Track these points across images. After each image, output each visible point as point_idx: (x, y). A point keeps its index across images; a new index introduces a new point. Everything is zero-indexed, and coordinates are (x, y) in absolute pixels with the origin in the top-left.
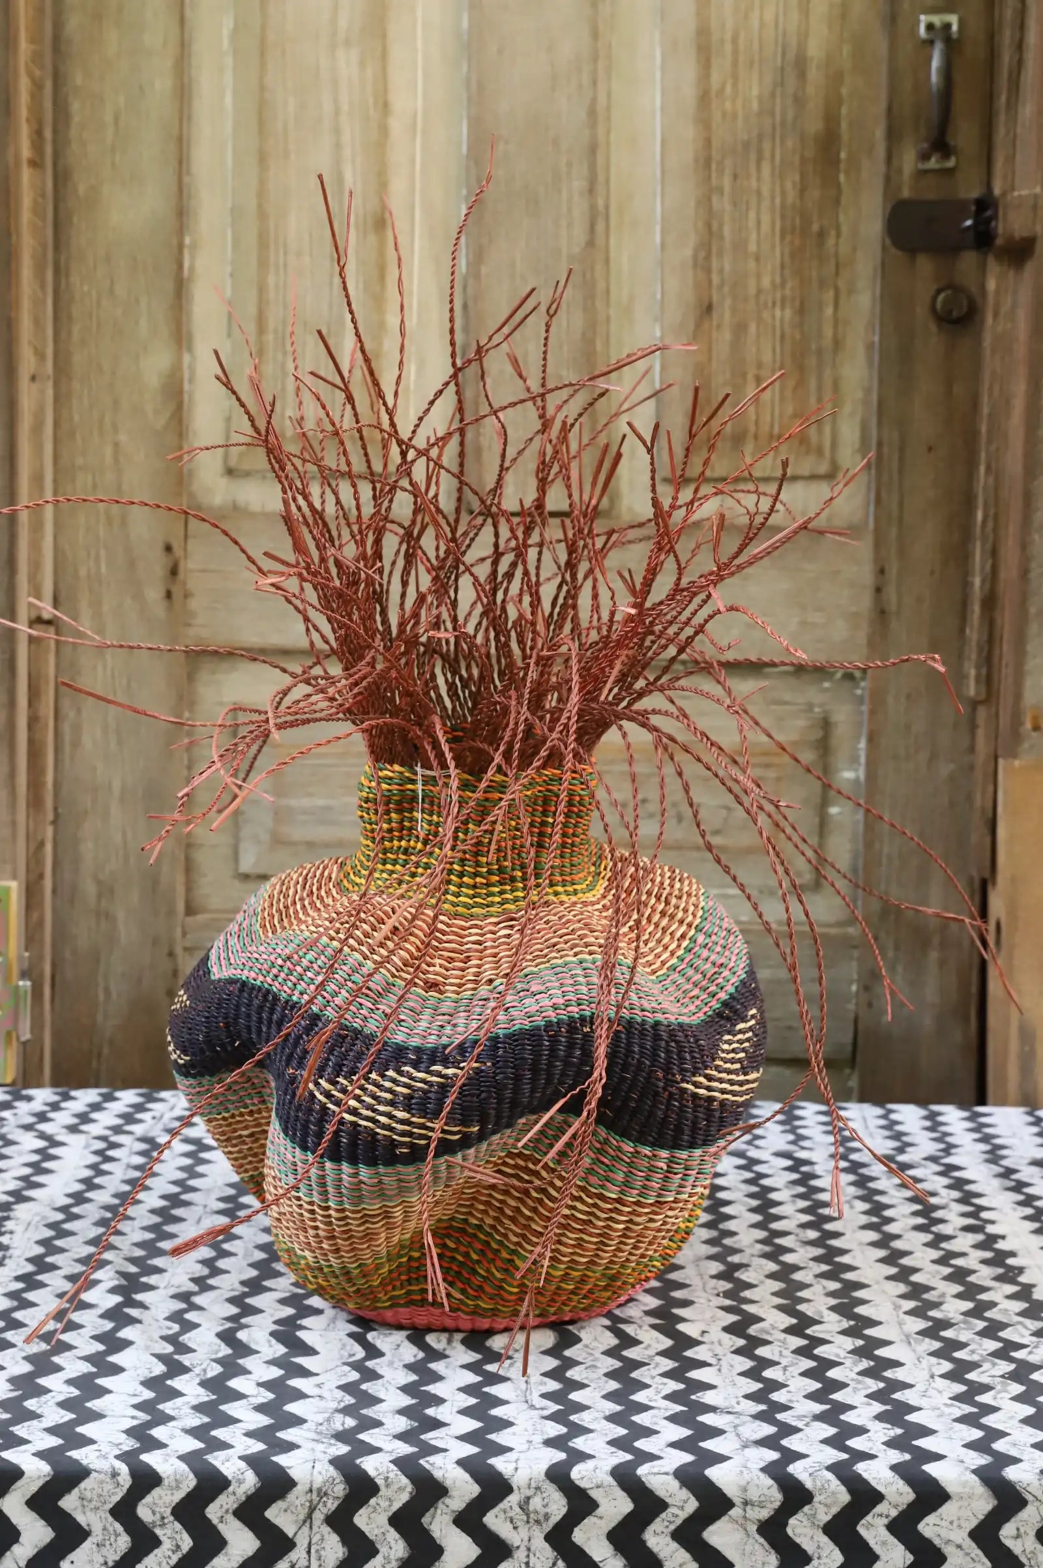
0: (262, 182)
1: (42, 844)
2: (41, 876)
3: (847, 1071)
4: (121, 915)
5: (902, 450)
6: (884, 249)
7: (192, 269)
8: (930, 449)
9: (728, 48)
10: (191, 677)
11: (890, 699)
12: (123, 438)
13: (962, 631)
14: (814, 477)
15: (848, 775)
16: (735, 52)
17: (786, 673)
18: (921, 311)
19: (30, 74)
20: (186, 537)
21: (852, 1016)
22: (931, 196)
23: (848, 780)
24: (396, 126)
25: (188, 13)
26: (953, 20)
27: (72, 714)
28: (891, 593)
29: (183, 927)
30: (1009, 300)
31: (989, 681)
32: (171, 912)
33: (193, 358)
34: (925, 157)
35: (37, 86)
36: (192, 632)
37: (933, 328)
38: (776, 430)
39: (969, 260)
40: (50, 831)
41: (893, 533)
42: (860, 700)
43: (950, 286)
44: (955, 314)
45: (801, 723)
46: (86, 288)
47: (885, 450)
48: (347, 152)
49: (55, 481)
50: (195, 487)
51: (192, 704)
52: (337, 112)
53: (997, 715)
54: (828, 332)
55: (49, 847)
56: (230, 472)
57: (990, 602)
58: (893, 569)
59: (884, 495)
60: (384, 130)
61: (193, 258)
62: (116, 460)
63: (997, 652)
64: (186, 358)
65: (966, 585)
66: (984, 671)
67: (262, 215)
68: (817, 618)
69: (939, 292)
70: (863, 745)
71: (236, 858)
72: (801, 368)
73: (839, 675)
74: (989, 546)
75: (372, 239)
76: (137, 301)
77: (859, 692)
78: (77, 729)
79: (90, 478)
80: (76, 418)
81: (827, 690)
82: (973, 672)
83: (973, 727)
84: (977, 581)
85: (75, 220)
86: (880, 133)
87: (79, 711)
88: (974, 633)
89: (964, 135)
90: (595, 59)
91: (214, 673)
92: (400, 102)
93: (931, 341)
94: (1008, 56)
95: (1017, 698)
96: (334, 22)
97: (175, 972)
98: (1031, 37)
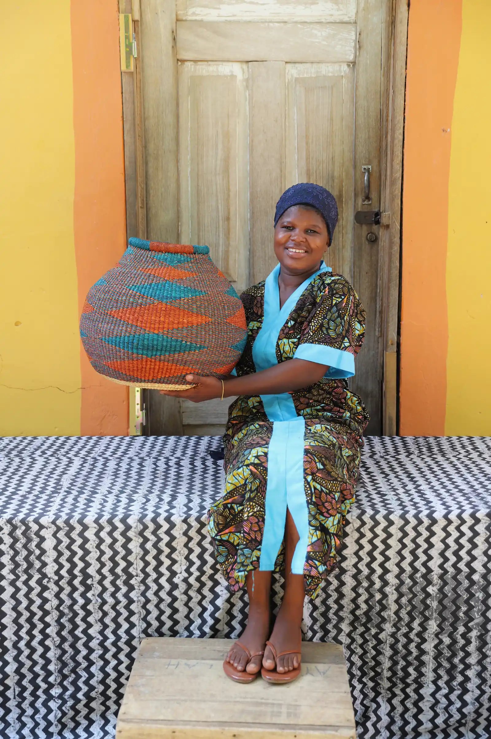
0: (198, 209)
5: (359, 273)
6: (354, 223)
7: (181, 231)
8: (367, 273)
18: (364, 239)
19: (140, 185)
22: (366, 210)
24: (232, 194)
25: (179, 167)
26: (370, 167)
30: (384, 237)
31: (381, 332)
34: (364, 201)
35: (142, 188)
37: (367, 243)
39: (375, 227)
43: (371, 233)
44: (372, 239)
48: (220, 201)
52: (217, 191)
53: (383, 340)
54: (341, 244)
57: (381, 312)
60: (229, 196)
61: (181, 228)
63: (383, 324)
65: (376, 307)
66: (380, 329)
67: (198, 217)
69: (368, 234)
72: (334, 253)
74: (380, 298)
75: (226, 222)
82: (377, 329)
83: (378, 343)
84: (378, 306)
85: (151, 220)
86: (353, 194)
88: (378, 320)
89: (373, 195)
90: (281, 177)
92: (232, 188)
93: (366, 246)
94: (383, 177)
95: (387, 336)
96: (216, 169)
97: (180, 407)
98: (388, 173)
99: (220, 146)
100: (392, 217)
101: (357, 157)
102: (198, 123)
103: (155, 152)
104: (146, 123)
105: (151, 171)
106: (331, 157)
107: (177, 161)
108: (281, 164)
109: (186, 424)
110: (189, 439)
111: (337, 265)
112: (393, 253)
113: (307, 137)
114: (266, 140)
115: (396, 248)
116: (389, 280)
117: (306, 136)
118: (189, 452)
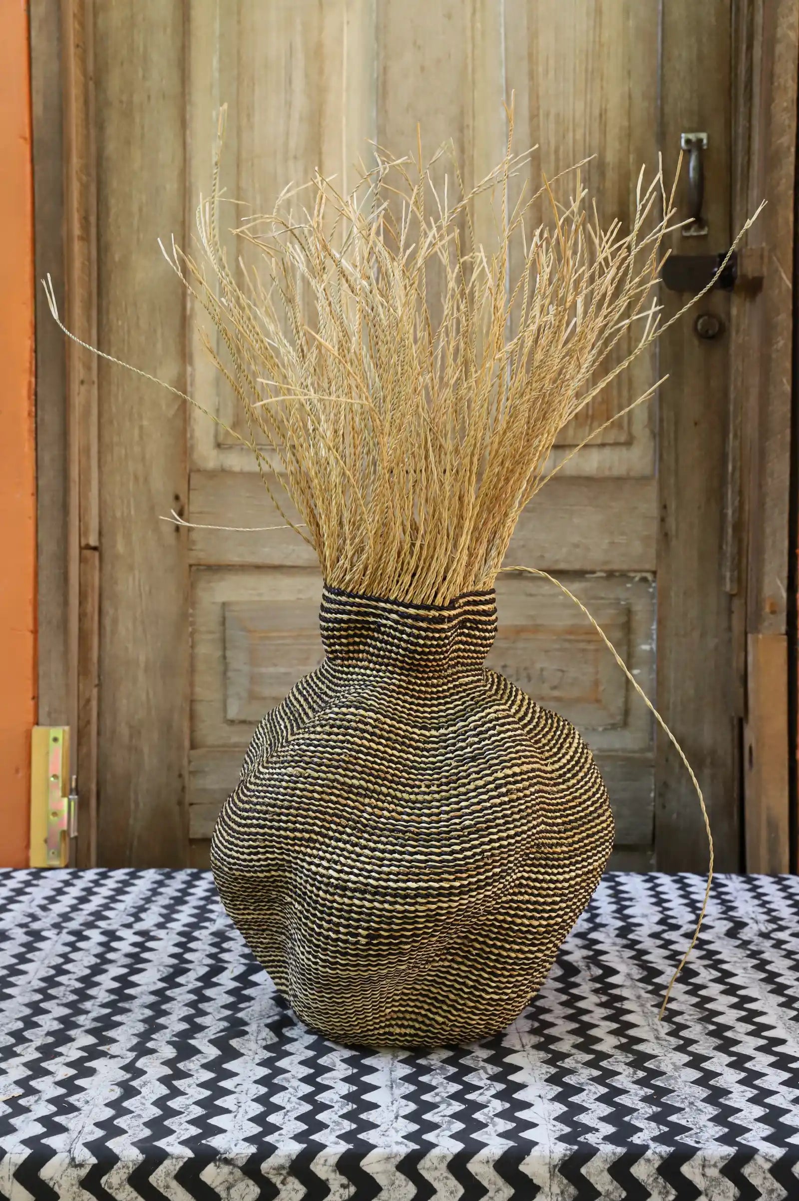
1: (88, 701)
2: (88, 722)
3: (649, 853)
4: (146, 750)
5: (676, 423)
6: (661, 289)
7: (192, 309)
8: (696, 424)
9: (553, 157)
10: (193, 586)
11: (672, 594)
12: (145, 423)
13: (720, 547)
14: (616, 444)
15: (646, 647)
16: (557, 160)
17: (601, 577)
18: (687, 332)
19: (80, 180)
20: (189, 490)
21: (651, 815)
22: (693, 254)
23: (645, 651)
25: (189, 140)
26: (704, 136)
27: (111, 611)
28: (671, 522)
29: (189, 757)
30: (747, 321)
32: (180, 747)
33: (194, 370)
34: (686, 228)
35: (85, 187)
36: (193, 553)
37: (696, 342)
38: (590, 412)
39: (719, 294)
40: (95, 691)
41: (672, 481)
42: (652, 596)
43: (706, 315)
44: (710, 332)
45: (612, 611)
46: (120, 323)
47: (665, 424)
49: (99, 452)
50: (195, 456)
51: (193, 604)
53: (746, 603)
55: (94, 703)
56: (219, 446)
57: (738, 527)
58: (672, 506)
59: (665, 456)
61: (192, 302)
62: (141, 437)
63: (744, 561)
64: (189, 369)
65: (723, 516)
66: (736, 573)
68: (621, 539)
69: (699, 317)
70: (654, 627)
71: (225, 710)
73: (637, 579)
74: (737, 488)
76: (155, 331)
77: (651, 590)
78: (115, 621)
79: (123, 452)
80: (114, 410)
81: (628, 589)
82: (728, 575)
83: (730, 612)
84: (730, 512)
85: (113, 277)
87: (116, 610)
88: (729, 549)
89: (714, 212)
90: (463, 167)
91: (209, 582)
93: (694, 350)
94: (740, 159)
95: (759, 590)
96: (286, 144)
97: (183, 789)
98: (756, 145)
99: (299, 83)
100: (770, 258)
101: (667, 109)
102: (239, 22)
103: (124, 98)
104: (100, 21)
105: (112, 147)
106: (596, 112)
107: (183, 124)
108: (461, 130)
109: (198, 836)
110: (196, 877)
111: (616, 402)
112: (774, 356)
113: (531, 57)
114: (423, 69)
115: (781, 343)
116: (764, 432)
117: (530, 55)
118: (185, 915)
